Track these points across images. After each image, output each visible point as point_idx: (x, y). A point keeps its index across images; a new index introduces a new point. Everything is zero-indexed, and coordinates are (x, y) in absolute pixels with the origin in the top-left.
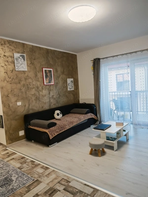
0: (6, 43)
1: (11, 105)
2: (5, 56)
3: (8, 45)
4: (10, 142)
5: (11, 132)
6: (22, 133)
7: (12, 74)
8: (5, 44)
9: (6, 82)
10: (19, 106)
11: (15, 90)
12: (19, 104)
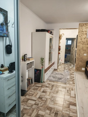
0: (85, 25)
1: (80, 54)
2: (82, 31)
3: (85, 26)
4: (77, 70)
5: (78, 66)
6: (83, 69)
7: (84, 40)
8: (83, 25)
9: (80, 43)
10: (85, 56)
11: (85, 48)
12: (85, 55)
